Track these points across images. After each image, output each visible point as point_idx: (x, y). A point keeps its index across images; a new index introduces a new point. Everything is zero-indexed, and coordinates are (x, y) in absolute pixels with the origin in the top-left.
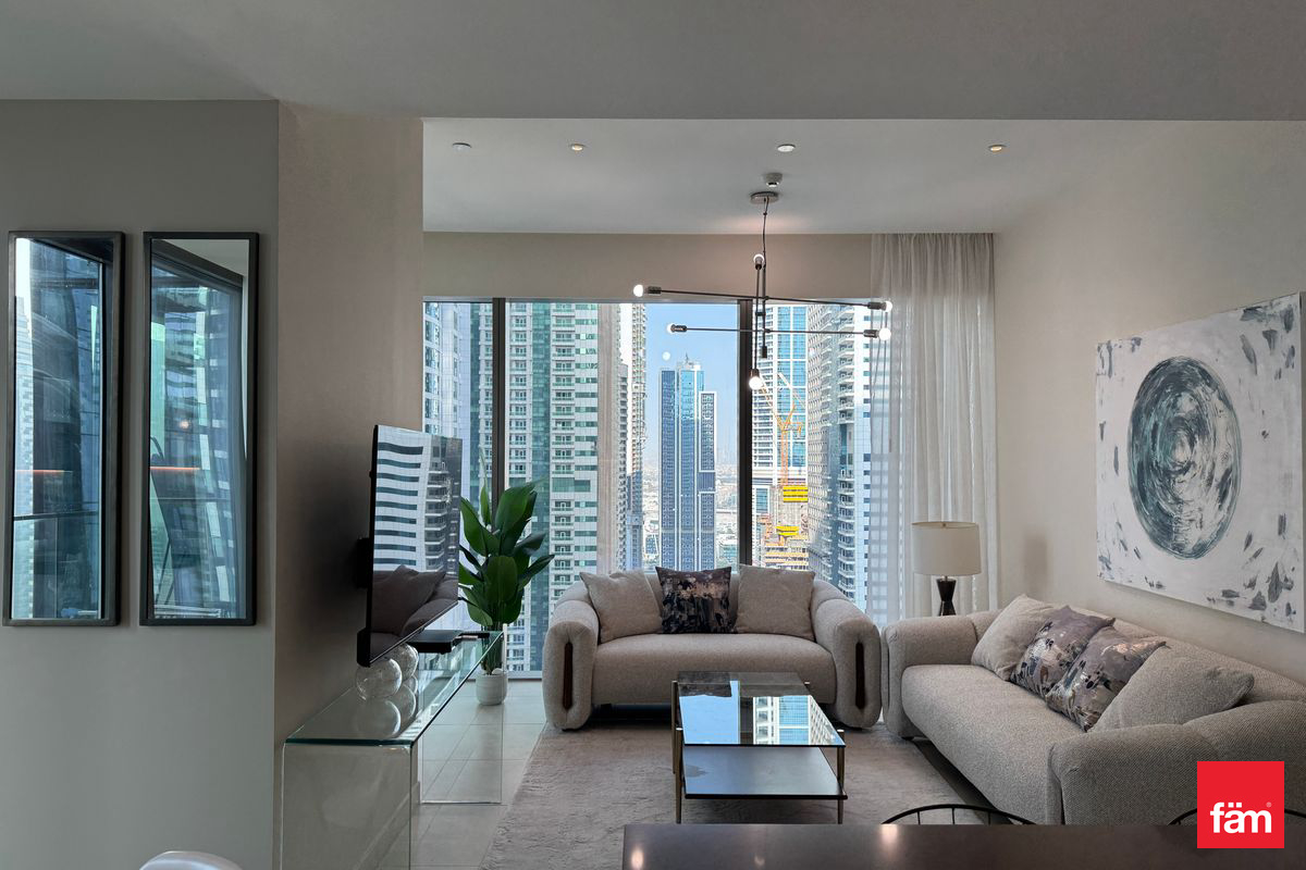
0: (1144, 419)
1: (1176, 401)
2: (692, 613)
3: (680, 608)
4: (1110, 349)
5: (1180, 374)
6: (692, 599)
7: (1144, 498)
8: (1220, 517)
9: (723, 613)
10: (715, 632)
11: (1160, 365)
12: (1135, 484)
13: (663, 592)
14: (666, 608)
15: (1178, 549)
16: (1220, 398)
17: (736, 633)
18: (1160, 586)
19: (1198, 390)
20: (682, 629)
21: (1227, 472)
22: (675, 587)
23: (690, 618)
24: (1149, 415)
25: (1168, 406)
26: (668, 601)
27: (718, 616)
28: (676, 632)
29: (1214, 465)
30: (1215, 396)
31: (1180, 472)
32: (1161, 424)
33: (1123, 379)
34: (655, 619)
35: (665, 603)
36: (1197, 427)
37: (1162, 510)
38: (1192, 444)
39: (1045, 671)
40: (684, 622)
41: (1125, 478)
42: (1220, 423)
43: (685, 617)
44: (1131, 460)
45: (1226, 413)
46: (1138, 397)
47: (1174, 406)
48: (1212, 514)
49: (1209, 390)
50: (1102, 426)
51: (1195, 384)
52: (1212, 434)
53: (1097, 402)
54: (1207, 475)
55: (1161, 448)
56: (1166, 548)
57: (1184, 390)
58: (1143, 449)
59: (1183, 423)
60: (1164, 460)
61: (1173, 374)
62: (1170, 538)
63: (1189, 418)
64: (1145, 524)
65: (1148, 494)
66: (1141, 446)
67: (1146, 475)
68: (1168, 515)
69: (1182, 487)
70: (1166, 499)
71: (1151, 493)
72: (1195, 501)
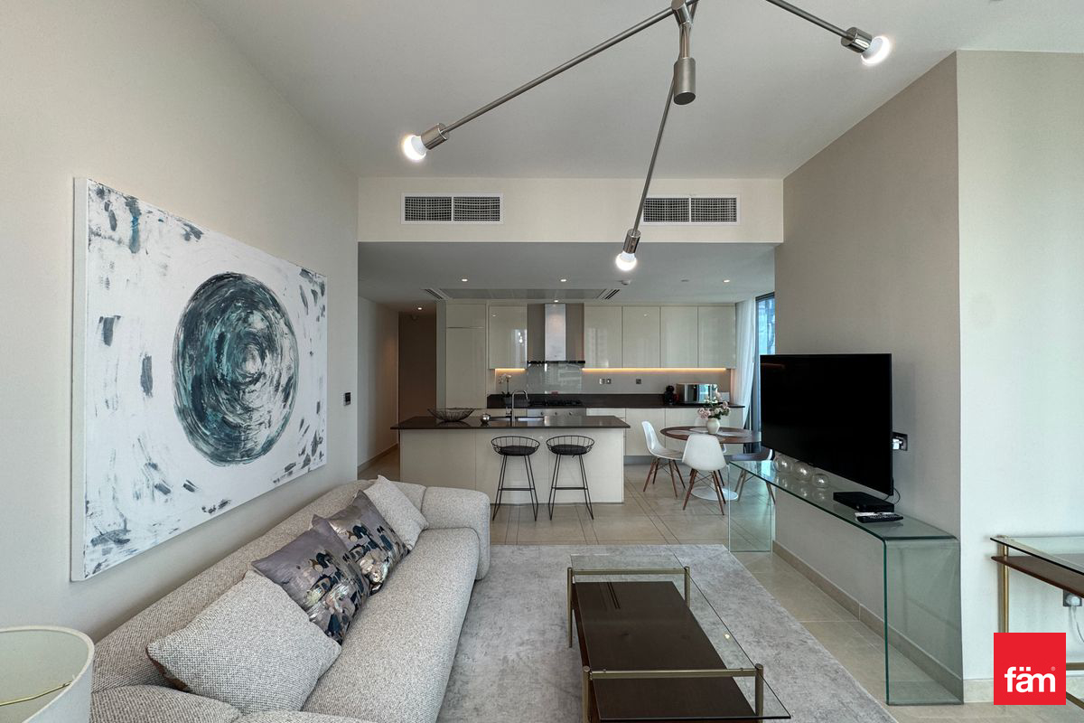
0: (205, 325)
1: (247, 316)
4: (131, 204)
5: (252, 293)
8: (284, 413)
11: (228, 276)
12: (187, 402)
15: (248, 455)
16: (286, 324)
19: (270, 313)
21: (290, 379)
24: (212, 323)
25: (239, 320)
29: (280, 375)
30: (282, 321)
31: (251, 383)
32: (229, 336)
36: (267, 344)
38: (263, 357)
42: (286, 343)
44: (179, 374)
45: (290, 336)
46: (195, 297)
47: (245, 320)
49: (278, 316)
50: (108, 326)
51: (265, 307)
52: (279, 351)
54: (275, 383)
55: (228, 360)
56: (233, 461)
57: (257, 309)
58: (202, 361)
59: (253, 337)
60: (233, 372)
61: (245, 290)
62: (237, 449)
63: (260, 334)
64: (205, 448)
65: (209, 411)
66: (200, 356)
67: (205, 391)
68: (236, 427)
69: (254, 396)
70: (234, 411)
71: (214, 409)
72: (264, 407)
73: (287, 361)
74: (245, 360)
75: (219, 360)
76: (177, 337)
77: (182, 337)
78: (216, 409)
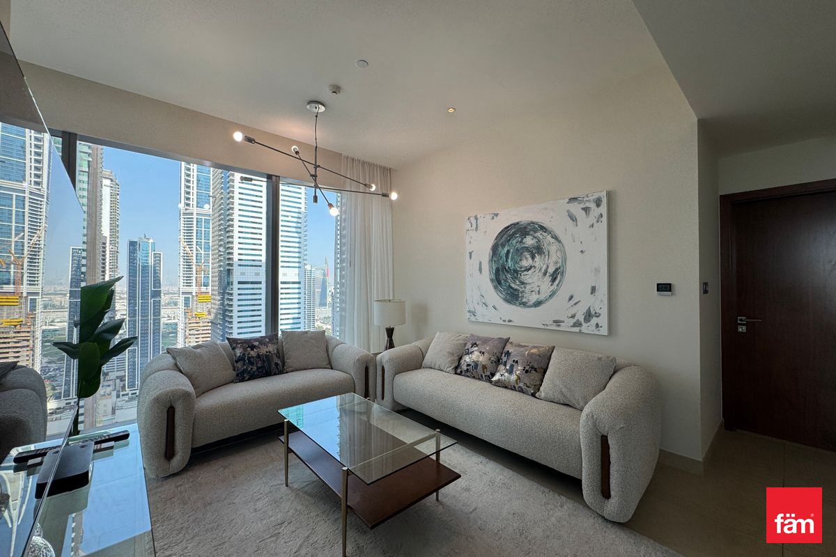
0: (500, 248)
1: (522, 239)
2: (259, 365)
3: (251, 363)
4: (476, 218)
5: (525, 228)
6: (258, 356)
7: (499, 283)
8: (552, 288)
9: (279, 362)
10: (275, 374)
11: (512, 225)
12: (494, 277)
13: (235, 355)
14: (239, 365)
15: (524, 304)
16: (552, 237)
17: (287, 372)
18: (510, 321)
19: (538, 234)
20: (253, 377)
21: (557, 270)
22: (245, 349)
23: (258, 368)
24: (503, 246)
25: (517, 242)
26: (240, 359)
27: (277, 364)
28: (249, 380)
29: (548, 267)
30: (549, 237)
31: (525, 271)
32: (512, 250)
33: (485, 232)
34: (231, 373)
35: (237, 362)
36: (538, 250)
37: (512, 288)
38: (533, 257)
39: (484, 367)
40: (254, 372)
41: (487, 275)
42: (553, 248)
43: (255, 368)
44: (491, 267)
45: (557, 243)
46: (496, 239)
47: (521, 242)
48: (546, 286)
49: (545, 234)
50: (471, 253)
51: (535, 232)
52: (547, 253)
53: (467, 242)
54: (543, 271)
55: (511, 260)
56: (515, 304)
57: (528, 234)
58: (499, 262)
59: (527, 249)
60: (514, 266)
61: (521, 228)
62: (517, 300)
63: (531, 247)
64: (501, 295)
65: (503, 281)
66: (498, 260)
67: (501, 273)
68: (516, 290)
69: (526, 277)
70: (515, 283)
71: (505, 281)
72: (535, 283)
73: (554, 258)
74: (521, 260)
75: (507, 261)
76: (490, 254)
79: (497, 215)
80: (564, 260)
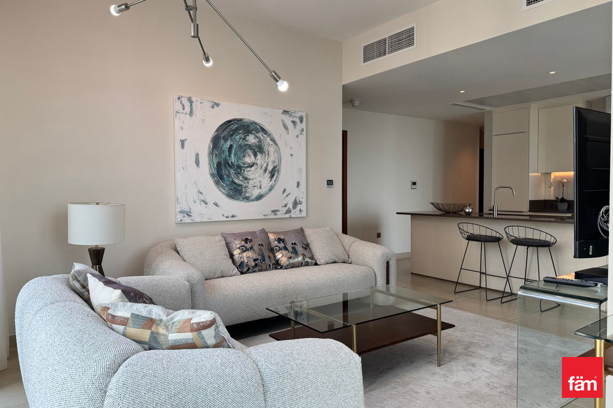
0: (222, 141)
1: (245, 137)
4: (190, 100)
5: (248, 126)
8: (271, 183)
11: (234, 120)
12: (215, 172)
15: (247, 199)
16: (271, 140)
18: (233, 216)
19: (260, 135)
21: (274, 168)
24: (226, 140)
25: (240, 139)
29: (267, 165)
30: (268, 139)
31: (248, 167)
32: (235, 146)
36: (259, 149)
37: (235, 183)
38: (255, 155)
41: (205, 169)
42: (272, 149)
44: (211, 161)
45: (274, 146)
46: (217, 131)
47: (244, 139)
48: (266, 182)
49: (266, 136)
50: (182, 143)
51: (257, 132)
52: (267, 153)
53: (178, 127)
54: (264, 168)
55: (235, 156)
56: (238, 199)
57: (251, 133)
58: (221, 156)
59: (250, 147)
61: (244, 126)
62: (241, 195)
63: (254, 145)
64: (223, 191)
65: (225, 176)
66: (220, 154)
67: (223, 168)
68: (239, 185)
69: (250, 173)
70: (238, 178)
71: (228, 176)
72: (256, 179)
73: (272, 158)
74: (244, 156)
75: (229, 156)
76: (209, 146)
77: (212, 146)
78: (229, 176)
79: (218, 105)
80: (280, 161)
